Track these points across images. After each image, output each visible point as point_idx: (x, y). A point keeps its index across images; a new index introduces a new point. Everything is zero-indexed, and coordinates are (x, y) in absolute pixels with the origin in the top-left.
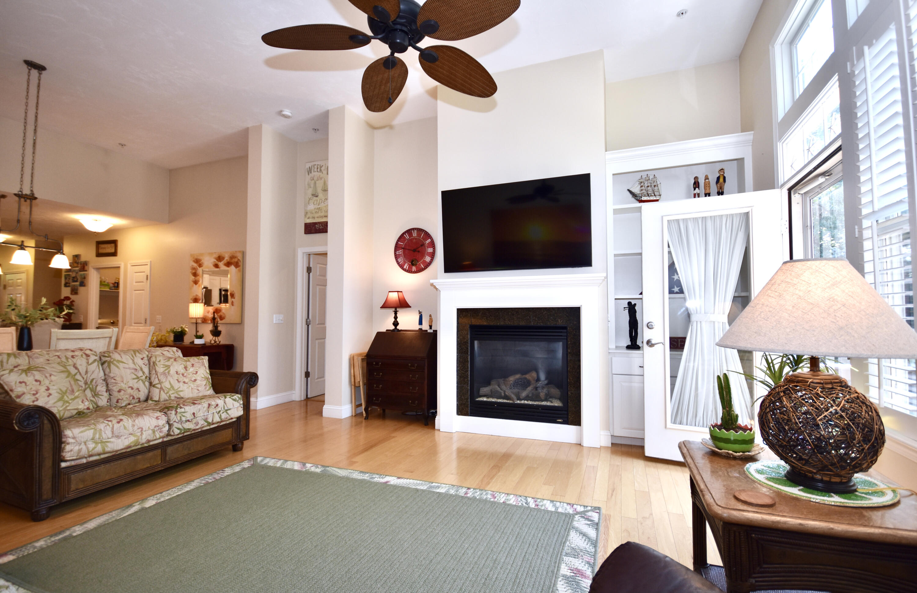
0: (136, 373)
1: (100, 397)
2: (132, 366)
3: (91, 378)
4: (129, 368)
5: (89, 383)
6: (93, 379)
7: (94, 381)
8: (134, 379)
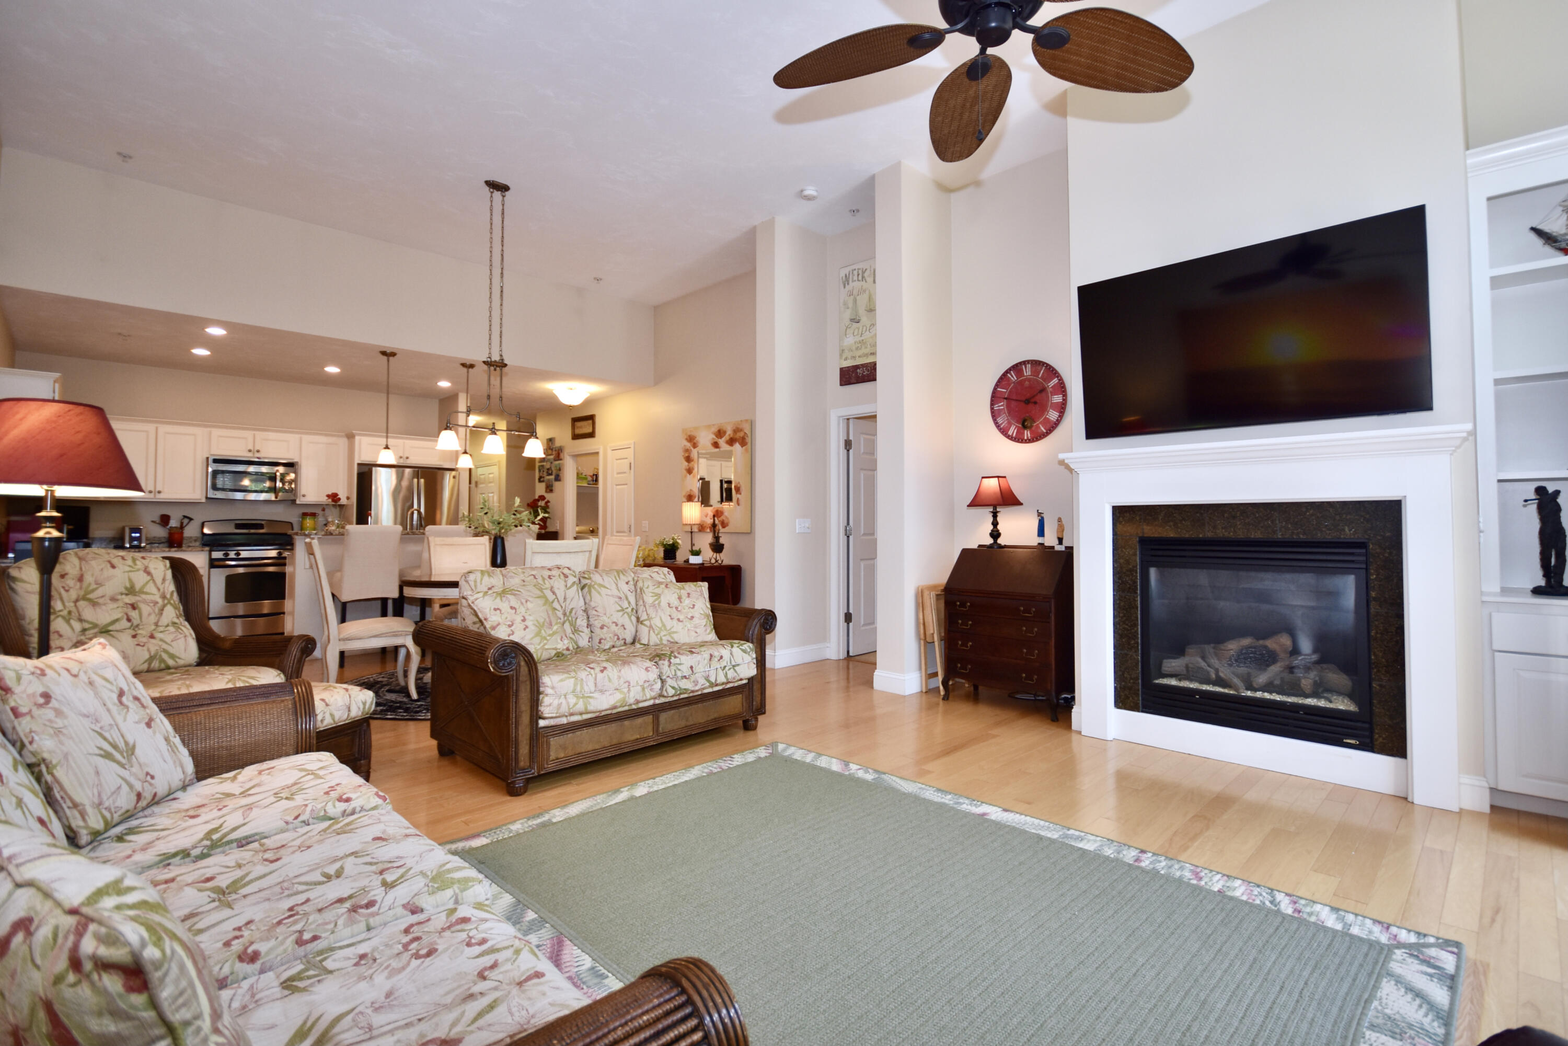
0: (620, 603)
1: (581, 633)
2: (616, 592)
3: (571, 607)
4: (612, 596)
5: (568, 614)
6: (572, 609)
7: (574, 612)
8: (618, 611)
